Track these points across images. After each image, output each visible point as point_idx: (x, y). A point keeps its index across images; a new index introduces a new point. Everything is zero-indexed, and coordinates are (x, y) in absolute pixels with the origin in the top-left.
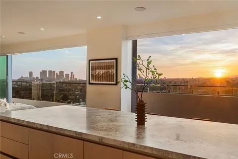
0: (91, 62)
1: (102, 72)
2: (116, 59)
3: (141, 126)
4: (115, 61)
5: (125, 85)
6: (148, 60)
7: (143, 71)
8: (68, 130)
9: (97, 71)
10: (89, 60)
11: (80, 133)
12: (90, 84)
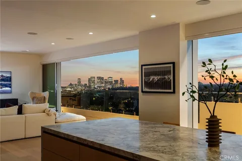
0: (144, 67)
1: (156, 78)
2: (174, 63)
3: (214, 149)
4: (172, 65)
5: (192, 96)
6: (223, 64)
7: (217, 79)
8: (124, 151)
9: (152, 78)
10: (142, 66)
11: (138, 155)
12: (142, 92)
